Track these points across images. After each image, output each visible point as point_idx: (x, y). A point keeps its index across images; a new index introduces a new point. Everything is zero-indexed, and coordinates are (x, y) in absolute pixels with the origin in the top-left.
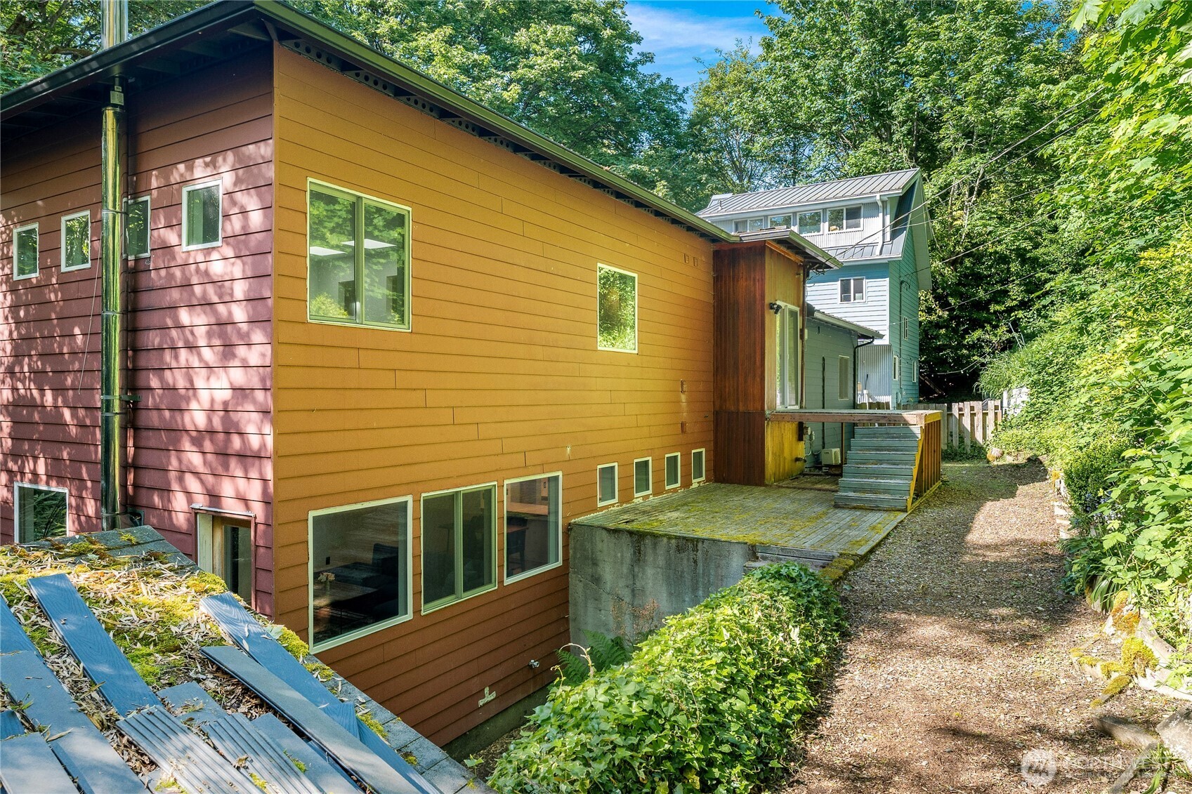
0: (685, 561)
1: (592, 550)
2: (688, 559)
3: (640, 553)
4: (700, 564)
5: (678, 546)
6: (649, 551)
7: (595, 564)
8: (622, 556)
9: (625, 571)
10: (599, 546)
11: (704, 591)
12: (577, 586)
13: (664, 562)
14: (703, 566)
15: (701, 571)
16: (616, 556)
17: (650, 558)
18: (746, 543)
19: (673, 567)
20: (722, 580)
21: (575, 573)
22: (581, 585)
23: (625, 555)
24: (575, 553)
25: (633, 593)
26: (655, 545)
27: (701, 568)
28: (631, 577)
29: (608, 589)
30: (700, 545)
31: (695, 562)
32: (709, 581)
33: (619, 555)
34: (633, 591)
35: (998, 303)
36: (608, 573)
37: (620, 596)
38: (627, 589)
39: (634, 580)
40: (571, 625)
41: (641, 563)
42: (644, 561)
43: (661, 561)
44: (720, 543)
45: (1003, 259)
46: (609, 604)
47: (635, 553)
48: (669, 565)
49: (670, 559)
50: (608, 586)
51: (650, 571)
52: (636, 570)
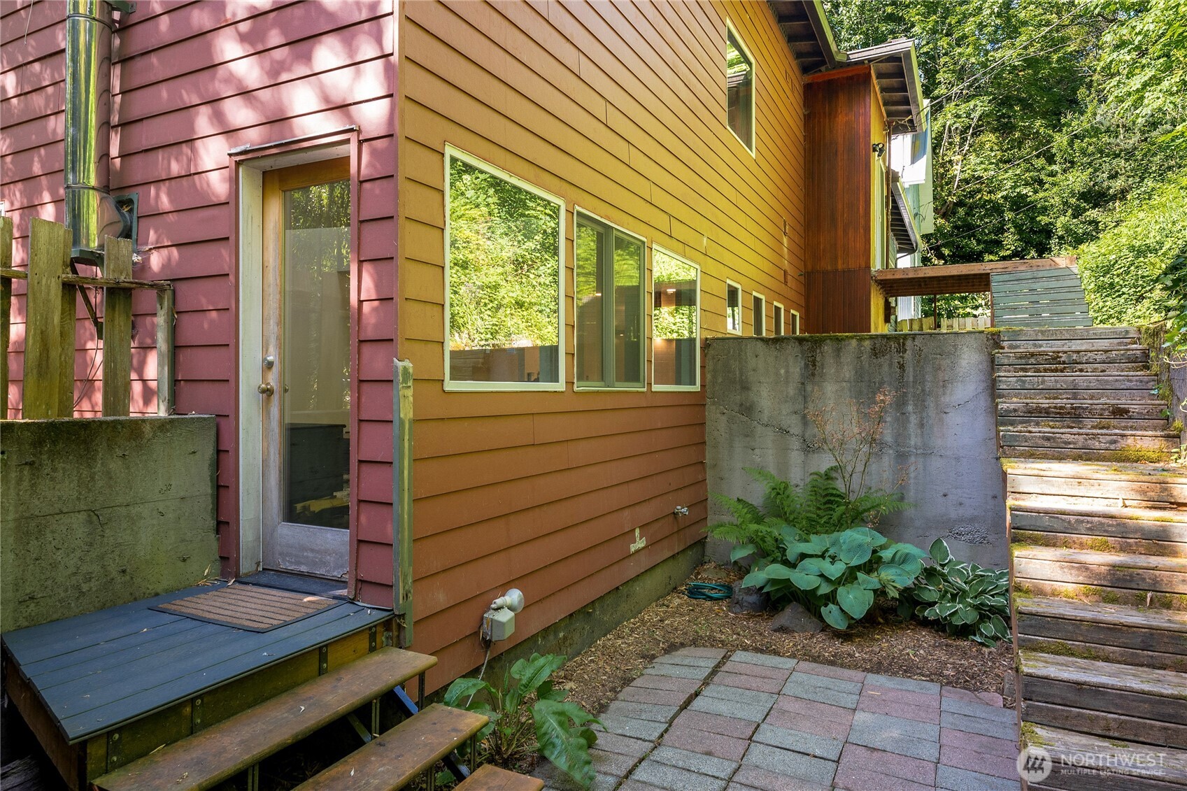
0: (886, 368)
1: (741, 370)
2: (891, 365)
3: (814, 365)
4: (910, 370)
5: (874, 349)
6: (830, 360)
7: (745, 387)
8: (787, 372)
9: (791, 391)
10: (752, 363)
11: (915, 405)
12: (718, 422)
13: (853, 373)
14: (915, 371)
15: (911, 379)
16: (777, 374)
17: (830, 370)
18: (983, 332)
19: (866, 378)
20: (944, 386)
21: (714, 404)
22: (724, 418)
23: (791, 370)
24: (714, 377)
25: (805, 421)
26: (838, 352)
27: (911, 374)
28: (800, 399)
29: (765, 419)
30: (909, 343)
31: (902, 367)
32: (923, 390)
33: (782, 371)
34: (804, 417)
35: (991, 253)
36: (766, 398)
37: (785, 427)
38: (794, 416)
39: (805, 402)
40: (710, 475)
41: (817, 378)
42: (822, 375)
43: (848, 372)
44: (941, 337)
45: (997, 209)
46: (767, 438)
47: (806, 366)
48: (860, 375)
49: (862, 367)
50: (766, 414)
51: (830, 388)
52: (809, 388)
